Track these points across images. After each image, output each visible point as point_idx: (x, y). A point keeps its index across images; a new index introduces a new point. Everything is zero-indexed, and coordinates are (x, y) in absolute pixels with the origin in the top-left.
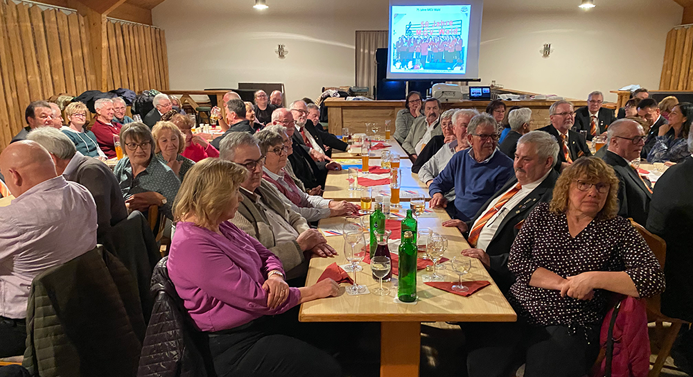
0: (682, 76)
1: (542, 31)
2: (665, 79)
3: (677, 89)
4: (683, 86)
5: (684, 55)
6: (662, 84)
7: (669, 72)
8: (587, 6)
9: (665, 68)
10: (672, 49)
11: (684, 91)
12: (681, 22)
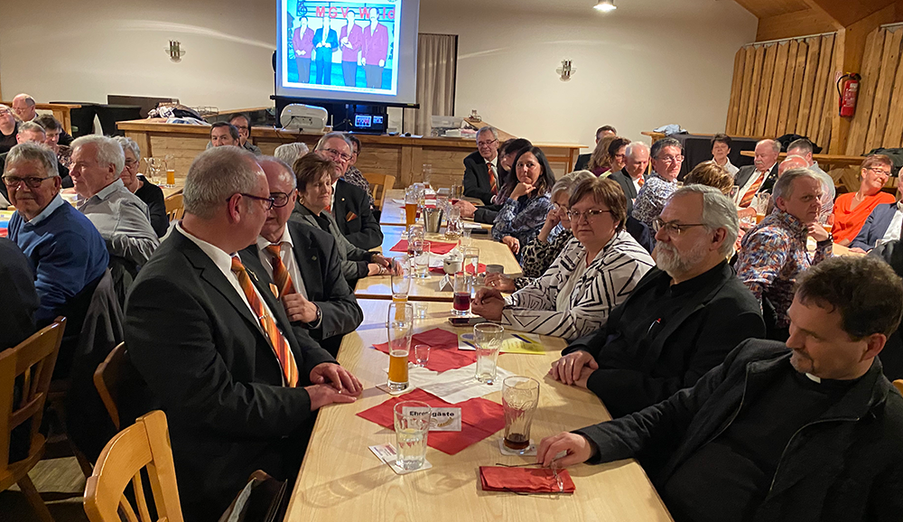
0: (750, 114)
1: (563, 42)
2: (732, 119)
3: (744, 134)
4: (750, 130)
5: (753, 86)
6: (728, 126)
7: (736, 109)
8: (605, 8)
9: (732, 103)
10: (740, 75)
11: (751, 136)
12: (755, 39)
